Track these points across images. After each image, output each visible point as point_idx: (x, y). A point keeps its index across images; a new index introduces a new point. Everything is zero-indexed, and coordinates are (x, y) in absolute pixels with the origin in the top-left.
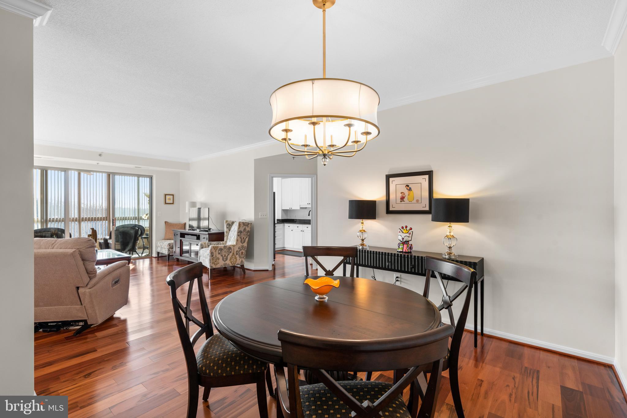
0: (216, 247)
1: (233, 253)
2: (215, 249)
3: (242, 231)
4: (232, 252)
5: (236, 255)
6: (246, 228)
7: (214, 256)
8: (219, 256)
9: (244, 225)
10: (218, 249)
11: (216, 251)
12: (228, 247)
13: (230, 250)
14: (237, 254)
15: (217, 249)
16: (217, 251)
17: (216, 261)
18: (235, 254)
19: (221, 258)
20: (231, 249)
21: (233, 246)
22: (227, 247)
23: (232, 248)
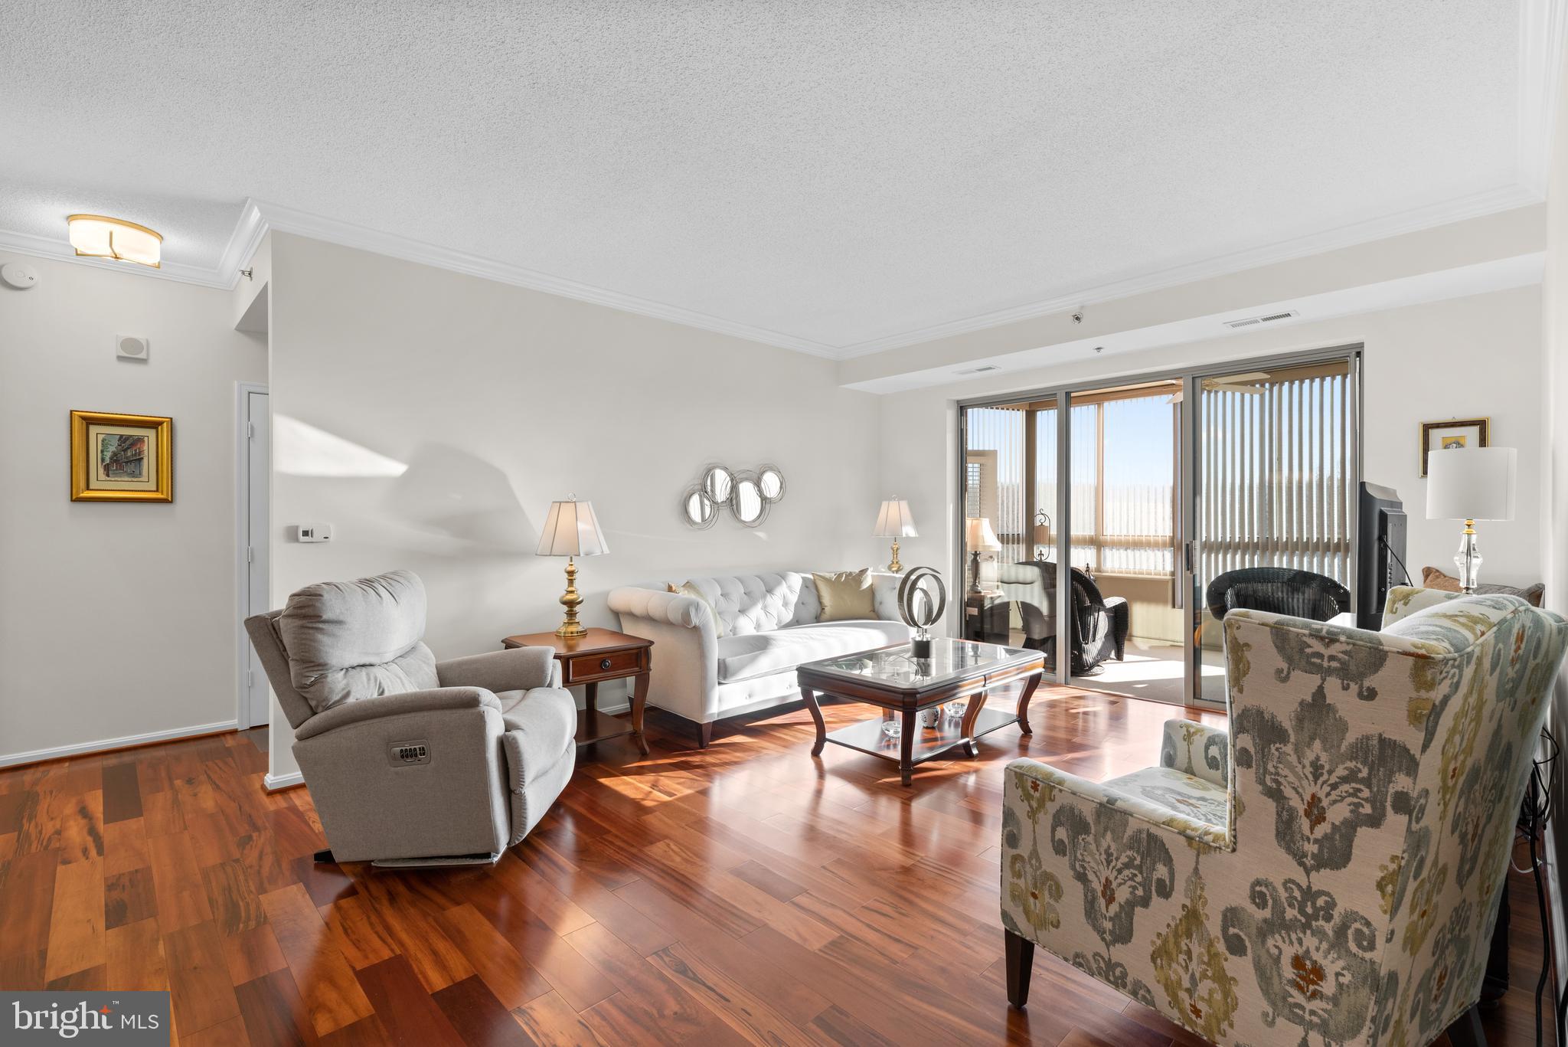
0: (1035, 787)
1: (1192, 917)
2: (1027, 797)
3: (1288, 725)
4: (1180, 897)
5: (1221, 947)
6: (1341, 698)
7: (1024, 849)
8: (1059, 867)
9: (1290, 660)
10: (1052, 808)
11: (1032, 814)
12: (1133, 826)
13: (1161, 871)
14: (1236, 947)
15: (1041, 803)
16: (1045, 819)
17: (1034, 896)
18: (1213, 926)
19: (1074, 895)
20: (1168, 861)
21: (1190, 839)
22: (1129, 832)
23: (1183, 858)
